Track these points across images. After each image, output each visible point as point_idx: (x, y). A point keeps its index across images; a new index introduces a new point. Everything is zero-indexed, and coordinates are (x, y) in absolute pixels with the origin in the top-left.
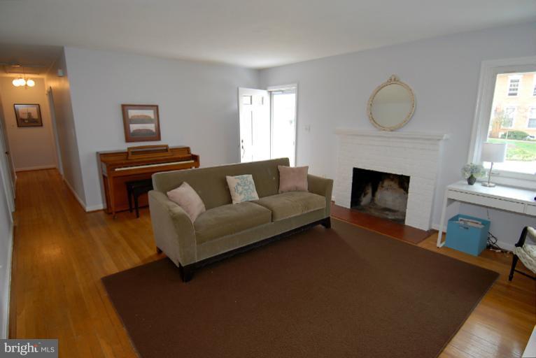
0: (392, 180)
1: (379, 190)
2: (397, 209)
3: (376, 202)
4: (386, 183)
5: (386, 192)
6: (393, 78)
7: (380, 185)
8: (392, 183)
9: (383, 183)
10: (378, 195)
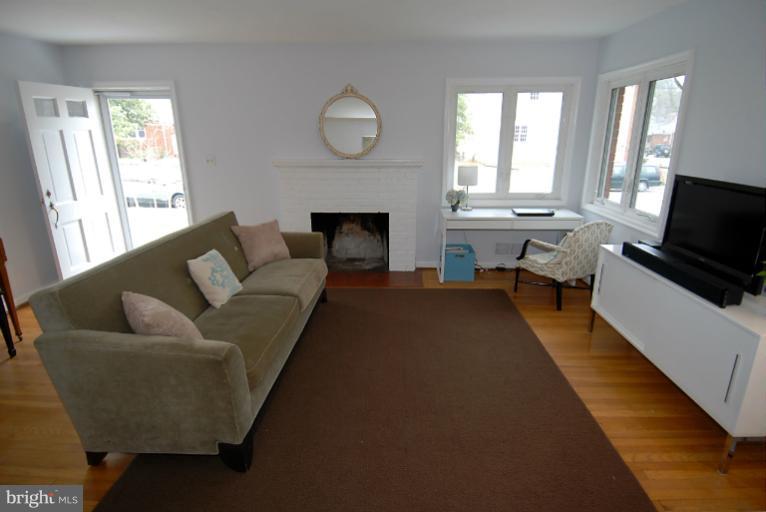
0: (353, 222)
1: (336, 238)
2: (362, 256)
3: (335, 253)
4: (345, 227)
5: (346, 238)
6: (349, 88)
7: (337, 231)
8: (353, 226)
9: (341, 228)
10: (337, 244)
